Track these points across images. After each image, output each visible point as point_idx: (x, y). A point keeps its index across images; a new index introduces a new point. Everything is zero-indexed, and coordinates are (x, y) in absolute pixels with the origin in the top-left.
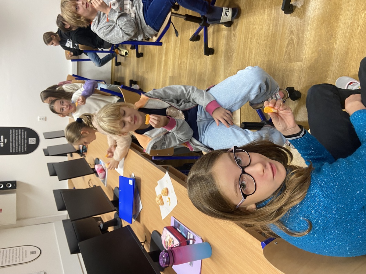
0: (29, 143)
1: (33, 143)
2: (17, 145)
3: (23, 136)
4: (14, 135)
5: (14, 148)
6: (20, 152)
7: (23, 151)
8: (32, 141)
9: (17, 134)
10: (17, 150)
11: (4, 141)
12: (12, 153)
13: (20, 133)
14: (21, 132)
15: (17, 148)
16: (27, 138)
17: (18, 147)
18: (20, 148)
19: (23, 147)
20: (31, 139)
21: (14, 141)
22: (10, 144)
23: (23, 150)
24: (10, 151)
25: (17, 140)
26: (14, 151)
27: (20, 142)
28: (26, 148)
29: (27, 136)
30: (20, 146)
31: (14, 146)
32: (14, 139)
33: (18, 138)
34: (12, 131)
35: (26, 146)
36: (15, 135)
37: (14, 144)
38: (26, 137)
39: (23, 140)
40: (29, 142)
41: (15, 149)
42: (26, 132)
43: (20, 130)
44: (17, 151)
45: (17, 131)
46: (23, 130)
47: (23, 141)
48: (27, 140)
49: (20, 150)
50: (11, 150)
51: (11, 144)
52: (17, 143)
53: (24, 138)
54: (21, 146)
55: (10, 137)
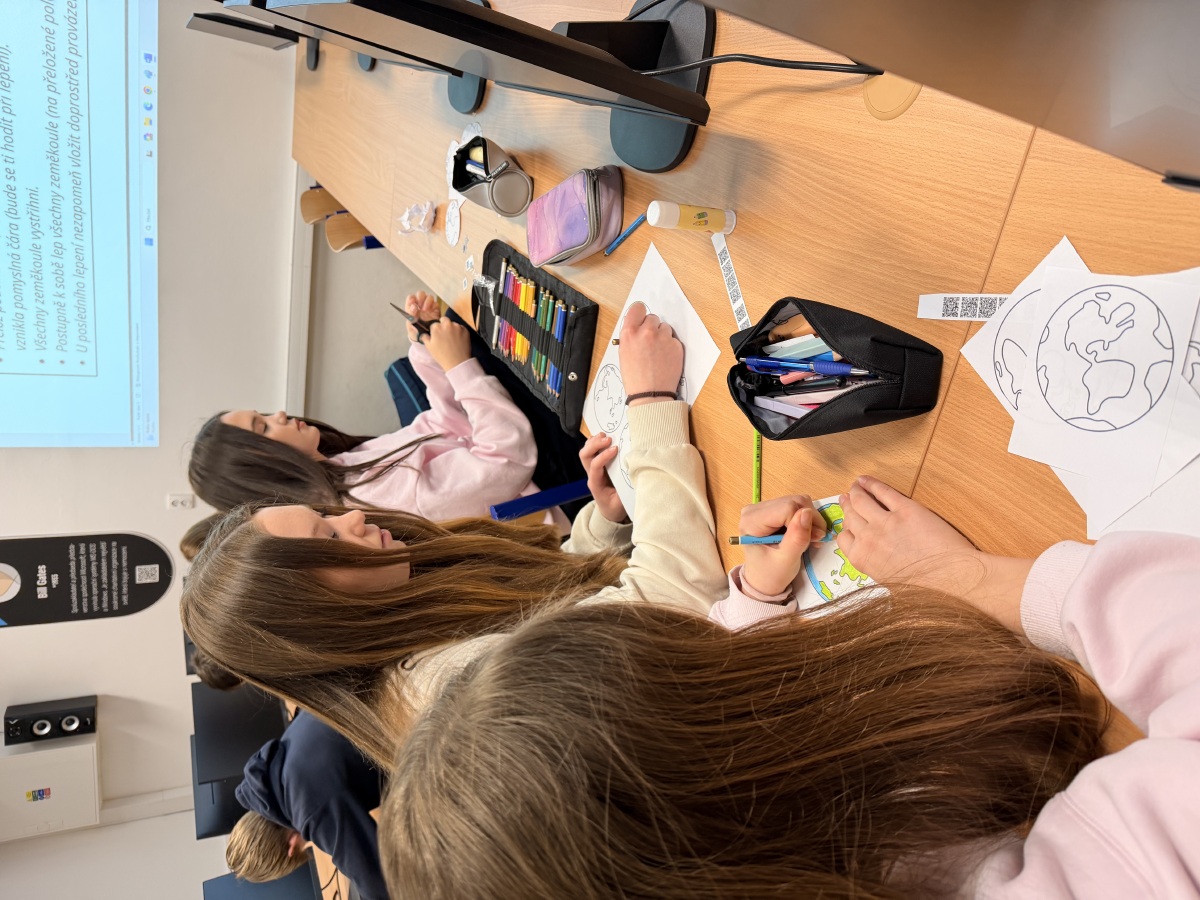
0: (138, 582)
1: (149, 581)
2: (95, 591)
3: (115, 562)
4: (83, 559)
5: (85, 600)
6: (106, 610)
7: (116, 607)
8: (147, 574)
9: (93, 557)
10: (95, 603)
11: (49, 579)
12: (81, 616)
13: (104, 553)
14: (109, 548)
15: (95, 598)
16: (128, 566)
17: (100, 596)
18: (105, 599)
19: (115, 594)
20: (143, 567)
21: (84, 580)
22: (70, 588)
24: (71, 608)
25: (94, 573)
26: (85, 610)
27: (105, 579)
28: (125, 598)
29: (128, 560)
30: (105, 594)
31: (85, 593)
32: (83, 571)
33: (99, 568)
34: (77, 550)
35: (125, 590)
36: (88, 559)
37: (84, 589)
38: (125, 564)
39: (115, 573)
40: (137, 577)
41: (90, 602)
42: (124, 548)
43: (103, 545)
44: (96, 608)
45: (93, 546)
46: (114, 544)
47: (115, 578)
48: (129, 571)
49: (105, 606)
50: (75, 606)
51: (74, 588)
52: (95, 585)
53: (120, 567)
54: (110, 590)
55: (69, 567)
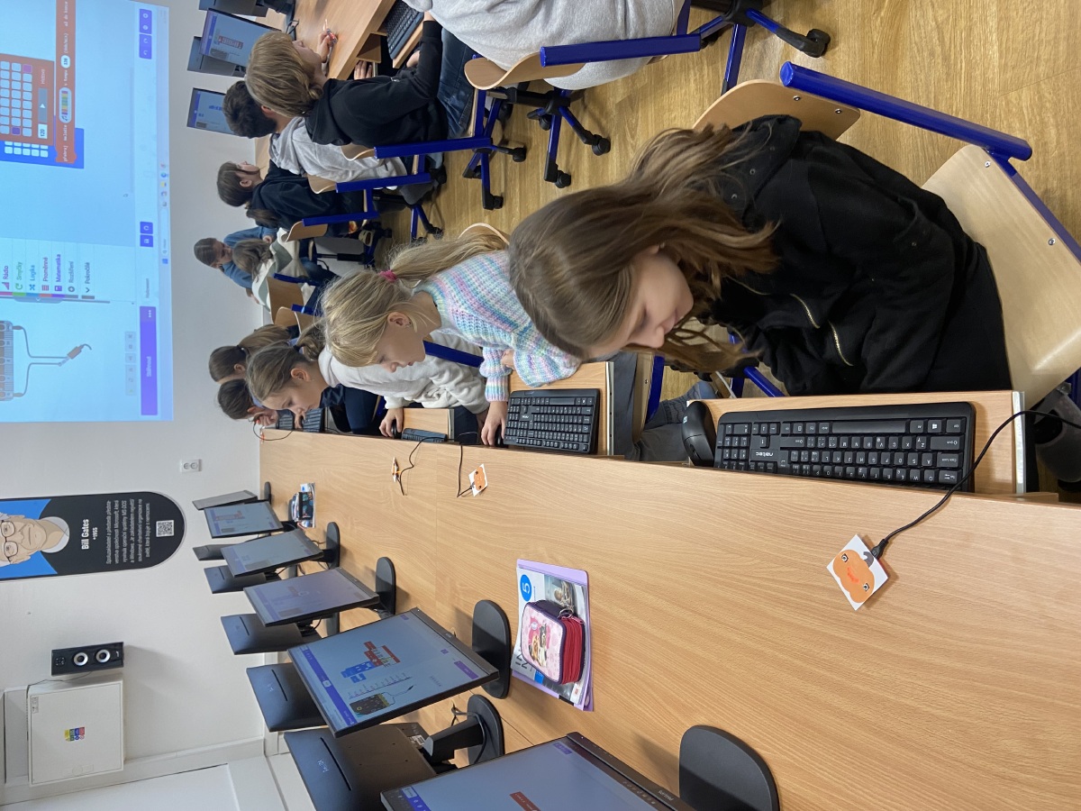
0: (157, 535)
1: (166, 535)
2: (125, 543)
3: (140, 517)
4: (116, 514)
5: (117, 551)
6: (133, 562)
7: (140, 560)
9: (124, 513)
10: (125, 556)
11: (91, 532)
12: (113, 567)
13: (132, 509)
14: (136, 504)
15: (125, 550)
16: (151, 521)
17: (129, 548)
18: (132, 551)
19: (140, 546)
20: (162, 522)
21: (117, 531)
22: (106, 541)
23: (140, 554)
24: (106, 559)
25: (125, 528)
26: (117, 561)
27: (132, 532)
28: (147, 550)
29: (150, 516)
30: (132, 546)
31: (117, 546)
32: (116, 525)
33: (128, 522)
34: (113, 505)
35: (148, 543)
36: (120, 513)
37: (117, 542)
38: (148, 519)
39: (140, 526)
40: (157, 532)
41: (121, 554)
42: (148, 505)
43: (132, 502)
44: (125, 560)
45: (124, 503)
46: (140, 501)
47: (140, 531)
48: (150, 525)
49: (132, 557)
50: (109, 557)
51: (109, 539)
52: (125, 537)
53: (144, 521)
54: (136, 543)
55: (106, 521)
